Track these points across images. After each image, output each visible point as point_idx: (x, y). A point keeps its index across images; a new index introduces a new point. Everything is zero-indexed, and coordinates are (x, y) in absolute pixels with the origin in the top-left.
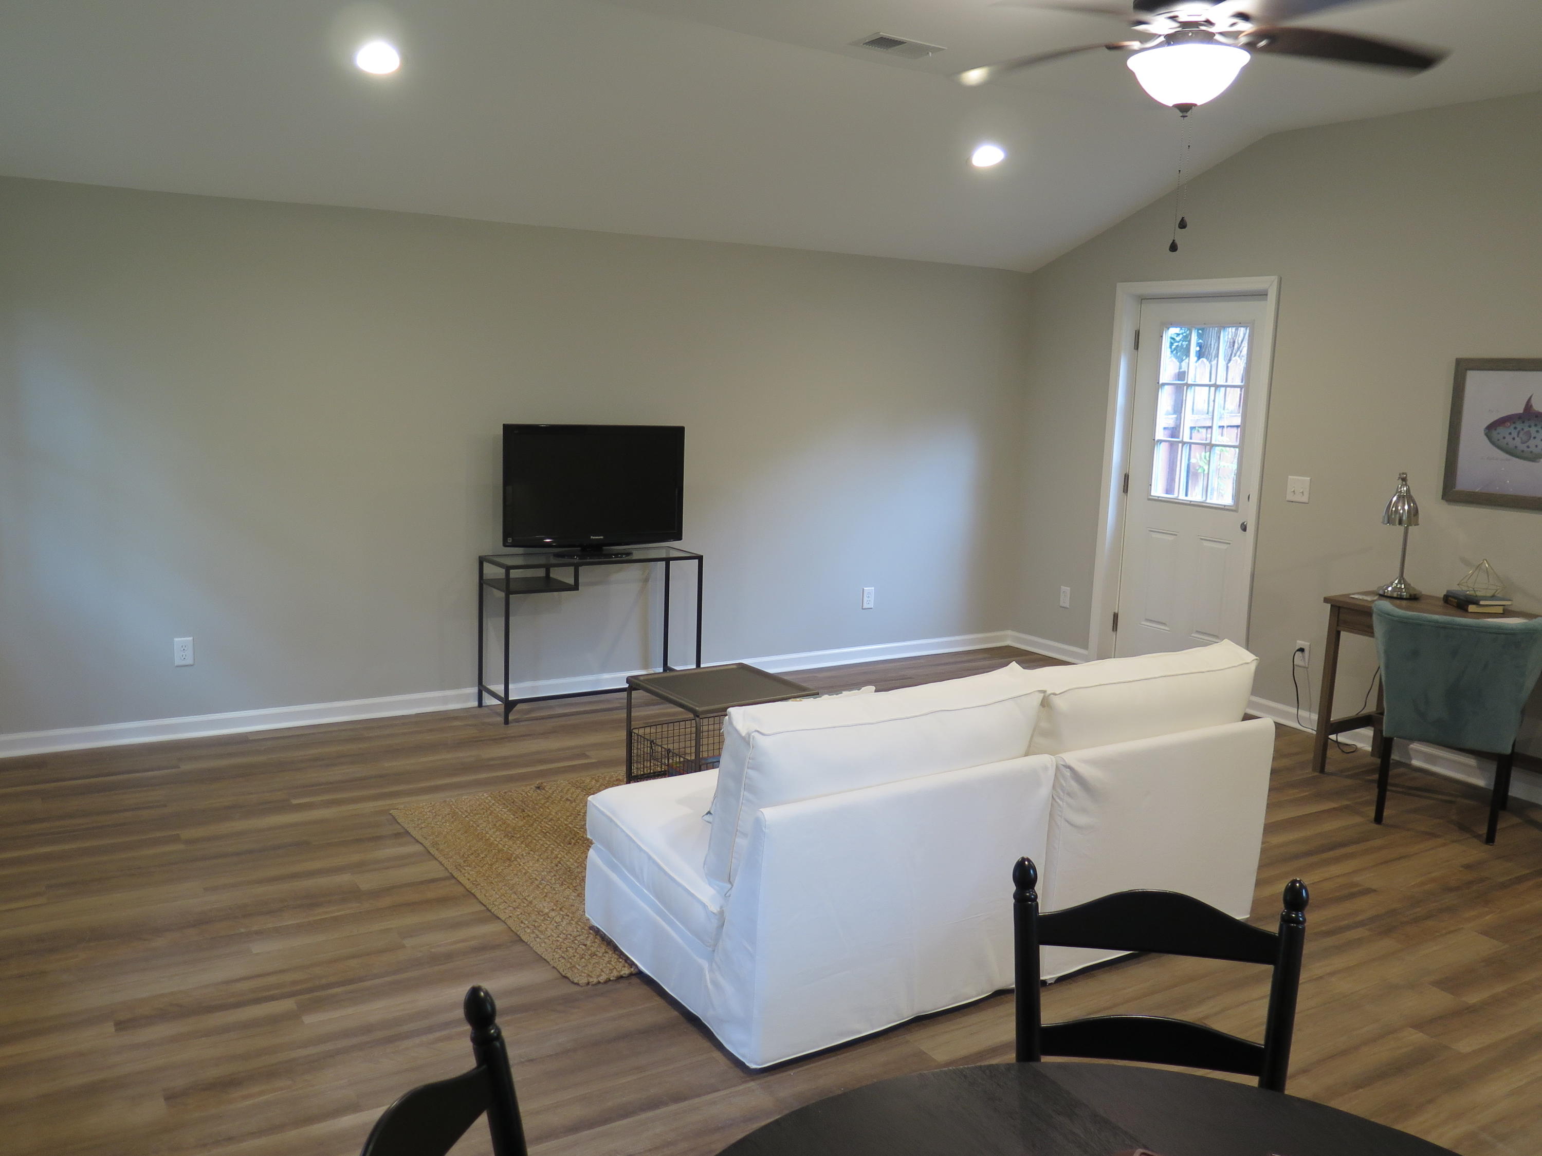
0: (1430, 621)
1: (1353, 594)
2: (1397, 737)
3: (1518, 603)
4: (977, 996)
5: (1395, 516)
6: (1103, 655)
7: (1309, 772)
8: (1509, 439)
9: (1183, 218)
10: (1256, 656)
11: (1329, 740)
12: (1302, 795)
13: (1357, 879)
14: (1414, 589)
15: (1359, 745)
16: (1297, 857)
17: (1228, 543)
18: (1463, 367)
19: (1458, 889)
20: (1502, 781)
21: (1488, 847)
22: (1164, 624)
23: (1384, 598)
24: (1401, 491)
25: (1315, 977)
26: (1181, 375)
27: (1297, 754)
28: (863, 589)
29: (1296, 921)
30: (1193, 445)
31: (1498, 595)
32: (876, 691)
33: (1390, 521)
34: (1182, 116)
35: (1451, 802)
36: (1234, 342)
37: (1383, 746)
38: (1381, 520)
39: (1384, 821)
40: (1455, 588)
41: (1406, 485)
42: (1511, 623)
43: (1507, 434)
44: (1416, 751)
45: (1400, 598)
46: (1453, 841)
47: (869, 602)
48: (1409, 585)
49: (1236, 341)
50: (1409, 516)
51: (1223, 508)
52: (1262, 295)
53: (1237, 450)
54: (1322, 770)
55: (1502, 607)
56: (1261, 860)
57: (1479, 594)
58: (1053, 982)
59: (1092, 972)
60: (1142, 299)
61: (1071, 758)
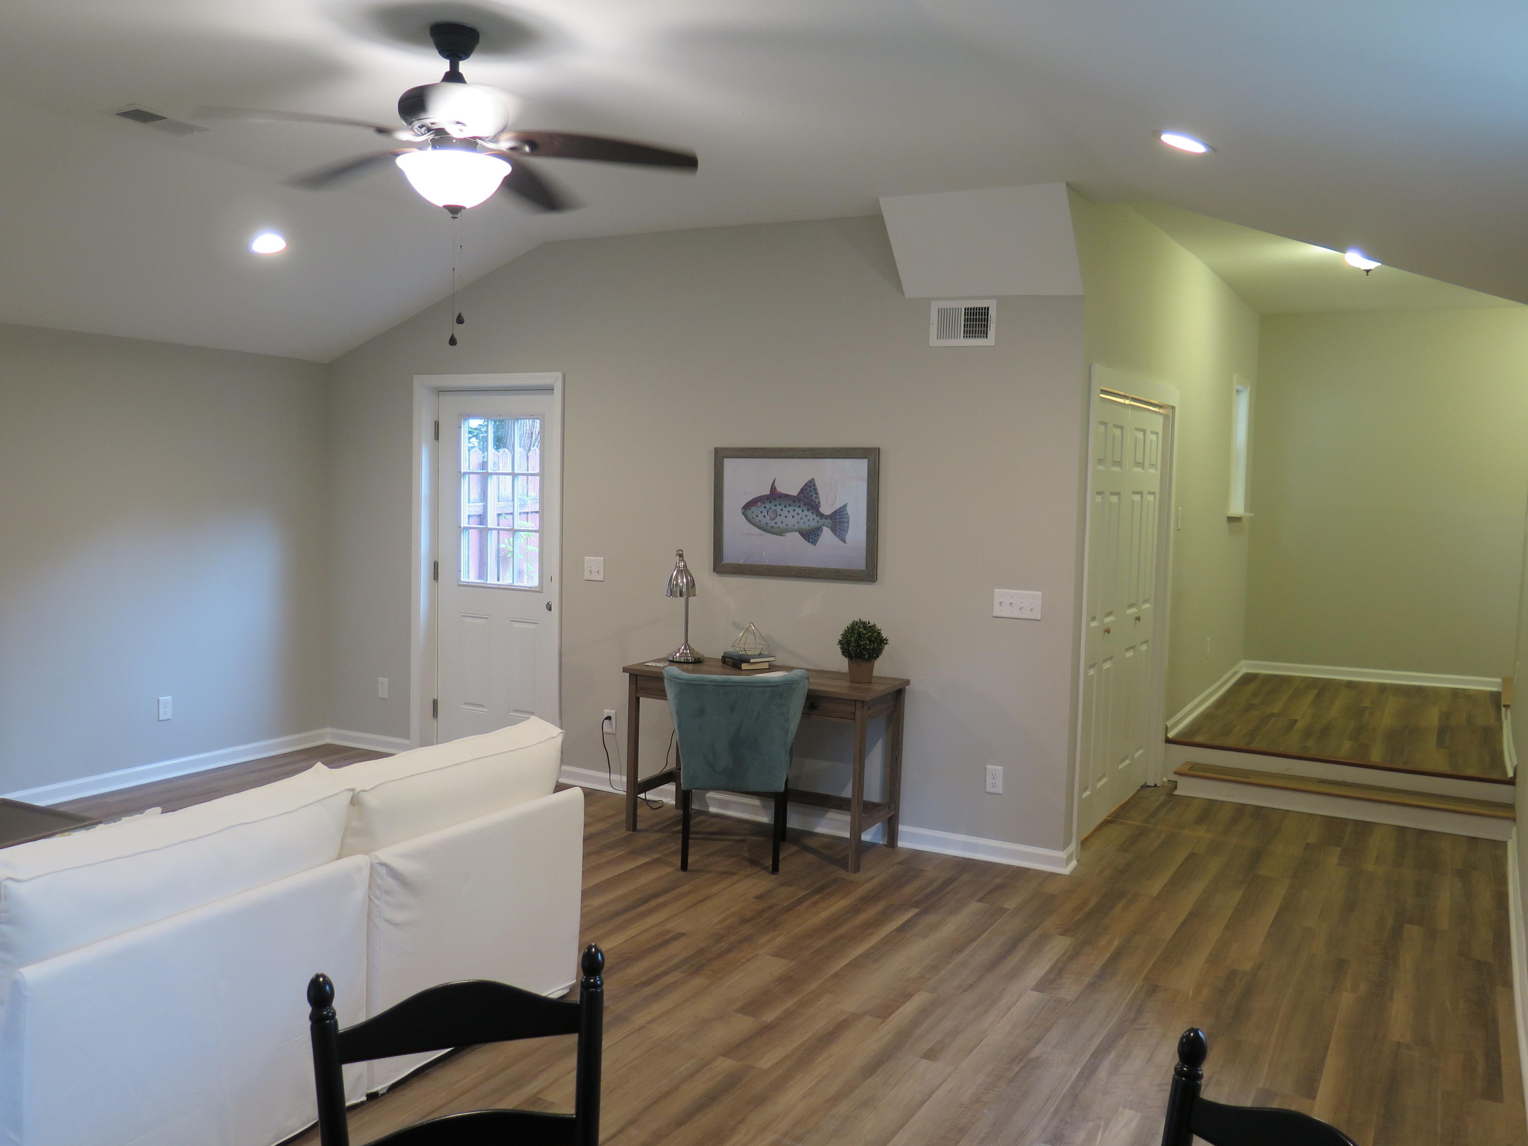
0: (710, 681)
1: (647, 662)
2: (695, 789)
3: (780, 659)
4: (303, 1126)
5: (676, 589)
6: (426, 742)
7: (623, 832)
8: (761, 517)
9: (460, 313)
10: (562, 729)
11: (638, 799)
12: (617, 855)
13: (669, 926)
14: (698, 654)
15: (665, 800)
16: (616, 914)
17: (535, 623)
18: (721, 455)
19: (752, 919)
20: (780, 816)
21: (774, 876)
22: (483, 706)
23: (674, 664)
24: (679, 566)
25: (637, 1028)
26: (484, 465)
27: (611, 816)
28: (158, 700)
29: (595, 985)
30: (500, 531)
31: (764, 653)
32: (162, 813)
33: (672, 593)
34: (452, 217)
35: (744, 841)
36: (532, 433)
37: (684, 798)
38: (665, 594)
39: (689, 868)
40: (730, 649)
41: (683, 560)
42: (775, 676)
43: (760, 512)
44: (713, 799)
45: (687, 662)
46: (748, 876)
47: (166, 712)
48: (694, 649)
49: (534, 432)
50: (687, 588)
51: (530, 590)
52: (549, 389)
53: (538, 534)
54: (634, 828)
55: (768, 663)
56: (581, 925)
57: (749, 653)
58: (385, 1091)
59: (426, 1072)
60: (439, 392)
61: (387, 854)
